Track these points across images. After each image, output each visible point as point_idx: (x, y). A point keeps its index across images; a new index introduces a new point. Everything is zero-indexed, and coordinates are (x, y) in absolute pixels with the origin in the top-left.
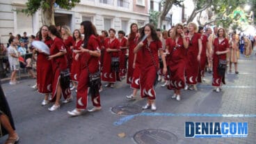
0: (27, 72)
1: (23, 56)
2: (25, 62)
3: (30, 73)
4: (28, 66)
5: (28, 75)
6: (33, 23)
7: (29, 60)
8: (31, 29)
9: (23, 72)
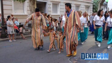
0: (20, 35)
1: (18, 26)
2: (19, 29)
3: (22, 36)
4: (20, 32)
5: (21, 37)
6: (23, 7)
7: (21, 28)
8: (23, 11)
9: (17, 35)
